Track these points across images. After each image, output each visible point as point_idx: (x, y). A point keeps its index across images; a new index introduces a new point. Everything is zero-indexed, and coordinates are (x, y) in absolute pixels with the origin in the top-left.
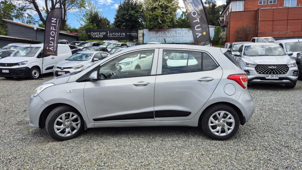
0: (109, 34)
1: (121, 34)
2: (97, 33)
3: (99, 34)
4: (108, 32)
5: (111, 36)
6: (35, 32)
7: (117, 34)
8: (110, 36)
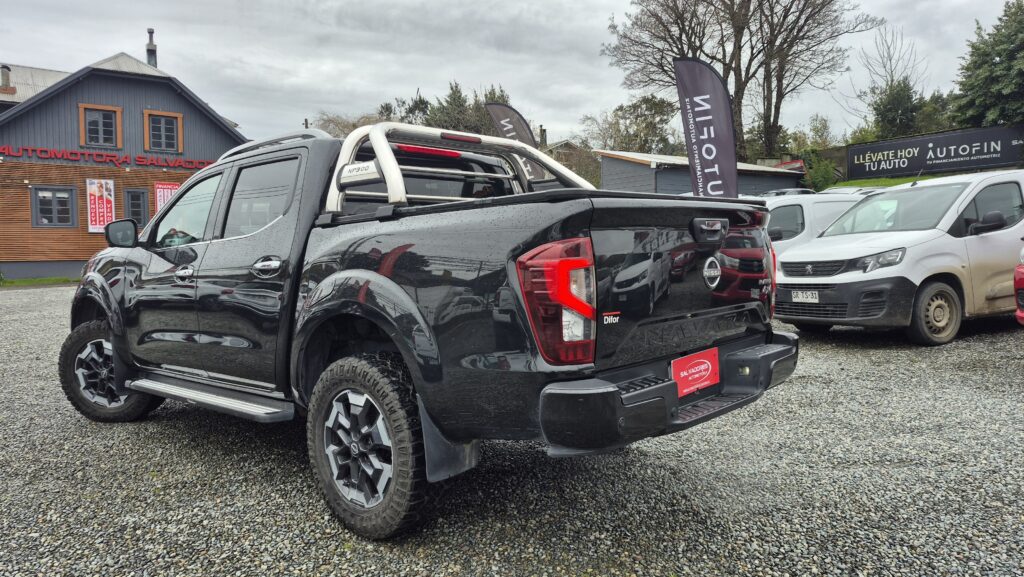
0: (931, 153)
1: (982, 146)
2: (886, 153)
3: (896, 156)
4: (931, 145)
5: (940, 159)
6: (654, 175)
7: (964, 150)
8: (937, 158)
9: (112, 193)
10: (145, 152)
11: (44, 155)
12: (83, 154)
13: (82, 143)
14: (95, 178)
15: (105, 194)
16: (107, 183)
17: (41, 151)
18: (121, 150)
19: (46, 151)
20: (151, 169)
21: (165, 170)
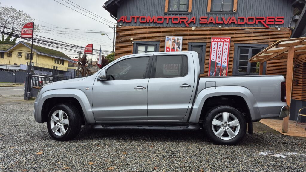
9: (181, 47)
10: (208, 13)
11: (143, 21)
12: (165, 19)
13: (166, 11)
14: (171, 35)
15: (176, 46)
16: (178, 39)
17: (142, 18)
18: (191, 13)
19: (145, 18)
20: (210, 27)
21: (220, 27)
